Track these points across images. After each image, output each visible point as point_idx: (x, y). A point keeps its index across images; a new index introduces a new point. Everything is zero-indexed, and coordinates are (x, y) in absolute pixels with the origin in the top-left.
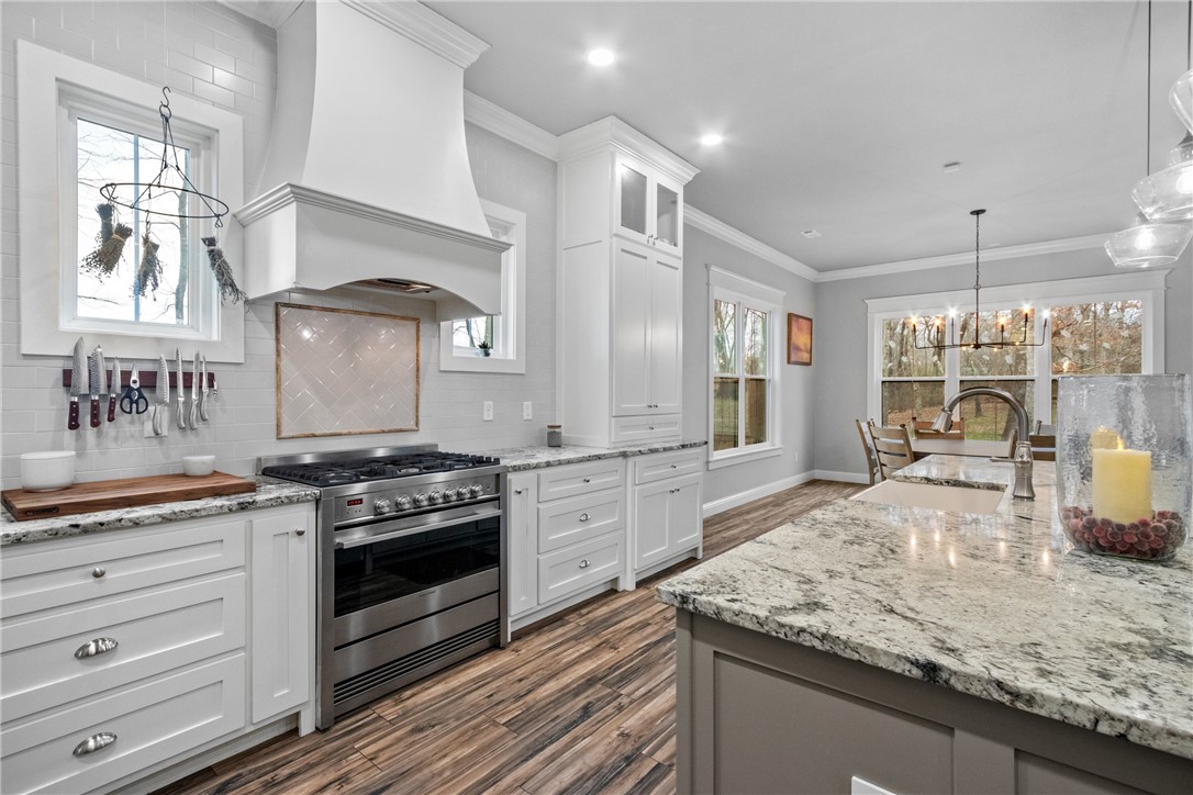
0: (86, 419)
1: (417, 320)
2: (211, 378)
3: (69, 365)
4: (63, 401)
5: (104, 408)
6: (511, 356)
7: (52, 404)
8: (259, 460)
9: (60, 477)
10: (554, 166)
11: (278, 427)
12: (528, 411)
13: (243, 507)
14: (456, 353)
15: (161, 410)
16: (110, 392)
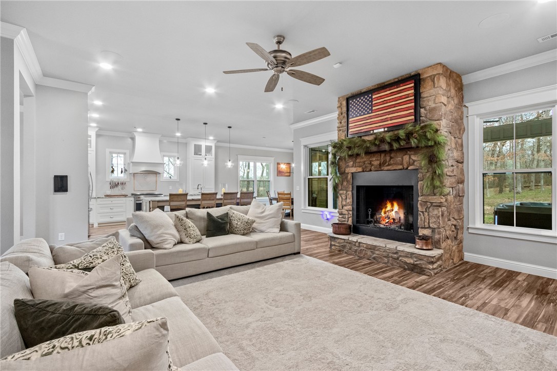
0: (112, 188)
1: (156, 174)
2: (125, 183)
3: (110, 182)
4: (110, 186)
6: (176, 178)
8: (132, 193)
9: (110, 194)
11: (134, 189)
13: (125, 197)
14: (163, 178)
15: (120, 187)
16: (114, 185)
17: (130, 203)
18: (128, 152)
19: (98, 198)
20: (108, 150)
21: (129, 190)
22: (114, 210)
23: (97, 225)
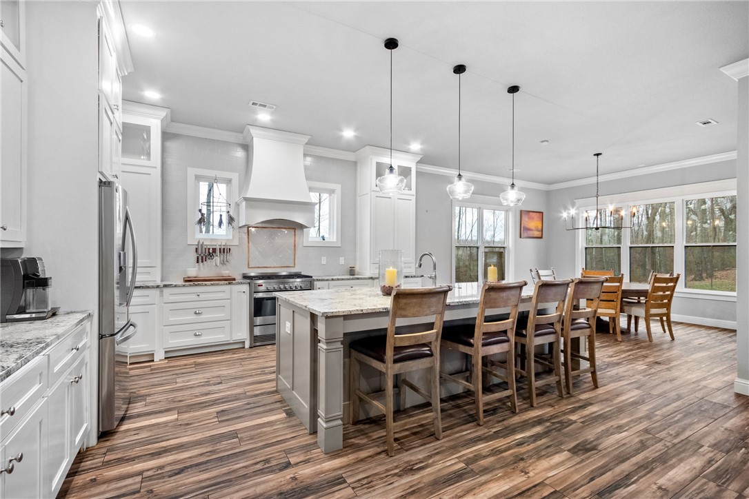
0: (200, 260)
1: (295, 229)
2: (230, 249)
3: (197, 247)
4: (195, 255)
5: (204, 257)
6: (335, 240)
7: (194, 256)
8: (243, 274)
9: (194, 275)
10: (355, 163)
11: (248, 264)
12: (342, 261)
13: (229, 284)
14: (310, 240)
15: (217, 259)
16: (205, 254)
17: (240, 297)
18: (235, 177)
19: (165, 286)
20: (192, 172)
21: (236, 267)
22: (204, 317)
23: (162, 356)
